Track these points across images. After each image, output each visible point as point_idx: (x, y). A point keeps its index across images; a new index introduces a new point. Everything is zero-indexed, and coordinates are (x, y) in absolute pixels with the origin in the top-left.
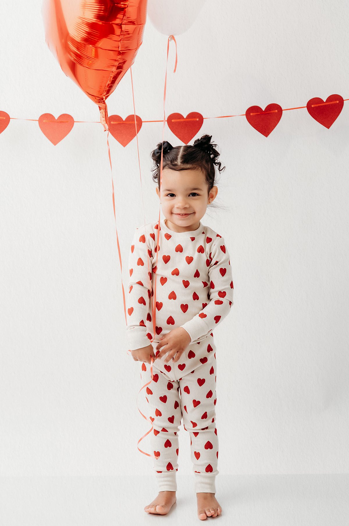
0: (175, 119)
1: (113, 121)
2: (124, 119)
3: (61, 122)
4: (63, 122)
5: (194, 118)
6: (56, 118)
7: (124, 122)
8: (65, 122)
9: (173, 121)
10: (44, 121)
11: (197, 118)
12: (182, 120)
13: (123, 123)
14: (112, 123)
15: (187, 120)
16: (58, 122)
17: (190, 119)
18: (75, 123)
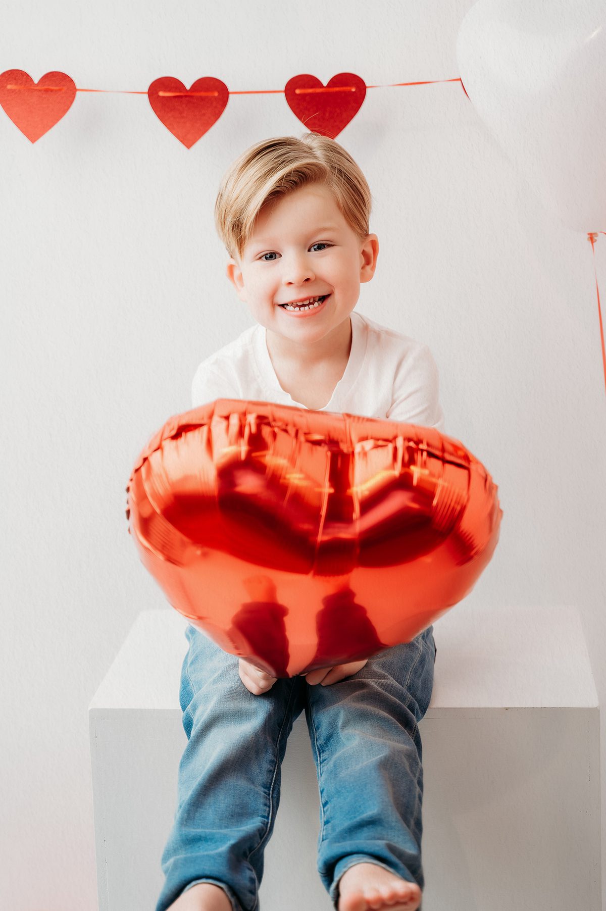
0: (303, 87)
1: (165, 91)
2: (188, 87)
3: (47, 91)
4: (52, 91)
5: (346, 86)
6: (36, 81)
7: (189, 94)
8: (56, 91)
9: (298, 91)
10: (9, 87)
11: (351, 86)
12: (319, 90)
13: (186, 96)
14: (161, 94)
15: (331, 90)
16: (40, 90)
17: (337, 89)
18: (78, 93)
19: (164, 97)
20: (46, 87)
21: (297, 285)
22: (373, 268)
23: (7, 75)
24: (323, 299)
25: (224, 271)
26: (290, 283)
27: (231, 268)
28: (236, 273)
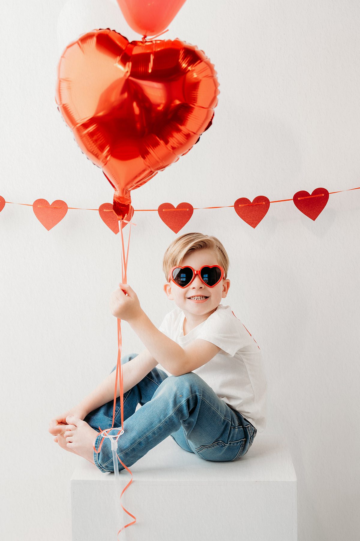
0: (166, 208)
1: (106, 209)
3: (55, 208)
4: (57, 208)
5: (185, 208)
6: (50, 204)
8: (59, 208)
9: (164, 210)
10: (38, 206)
11: (187, 208)
12: (173, 210)
14: (105, 210)
15: (178, 210)
16: (52, 208)
17: (181, 209)
18: (68, 209)
19: (105, 212)
20: (54, 207)
21: (196, 289)
22: (226, 293)
23: (38, 201)
24: (206, 298)
25: (163, 287)
26: (194, 288)
27: (166, 286)
28: (168, 288)
